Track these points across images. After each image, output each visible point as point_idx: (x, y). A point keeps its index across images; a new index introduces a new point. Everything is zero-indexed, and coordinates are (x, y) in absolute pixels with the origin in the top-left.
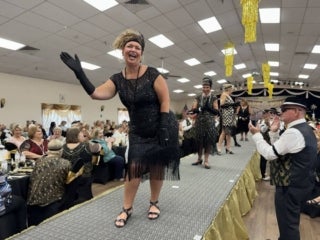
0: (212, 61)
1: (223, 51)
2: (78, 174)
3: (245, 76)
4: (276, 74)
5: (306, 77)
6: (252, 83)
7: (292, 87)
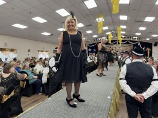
0: (91, 25)
1: (97, 19)
2: (10, 96)
3: (107, 33)
4: (124, 33)
5: (139, 34)
6: (111, 37)
7: (132, 39)
